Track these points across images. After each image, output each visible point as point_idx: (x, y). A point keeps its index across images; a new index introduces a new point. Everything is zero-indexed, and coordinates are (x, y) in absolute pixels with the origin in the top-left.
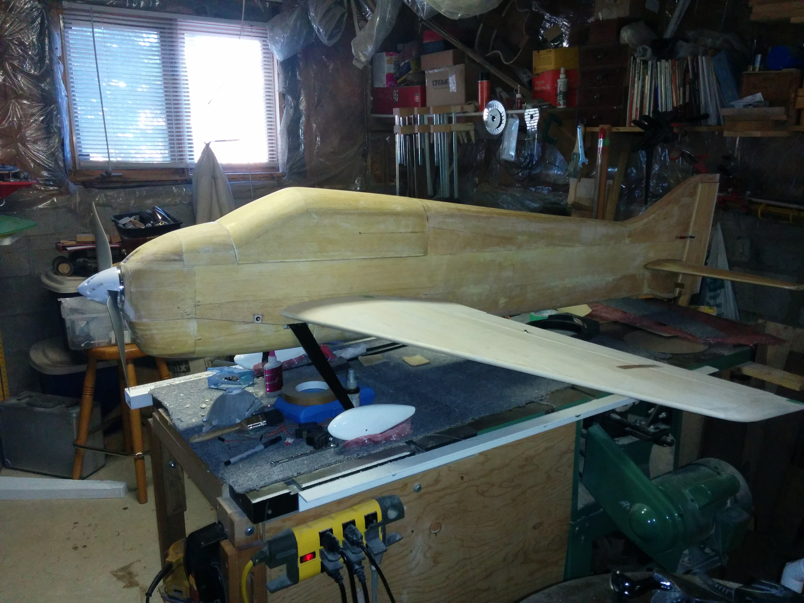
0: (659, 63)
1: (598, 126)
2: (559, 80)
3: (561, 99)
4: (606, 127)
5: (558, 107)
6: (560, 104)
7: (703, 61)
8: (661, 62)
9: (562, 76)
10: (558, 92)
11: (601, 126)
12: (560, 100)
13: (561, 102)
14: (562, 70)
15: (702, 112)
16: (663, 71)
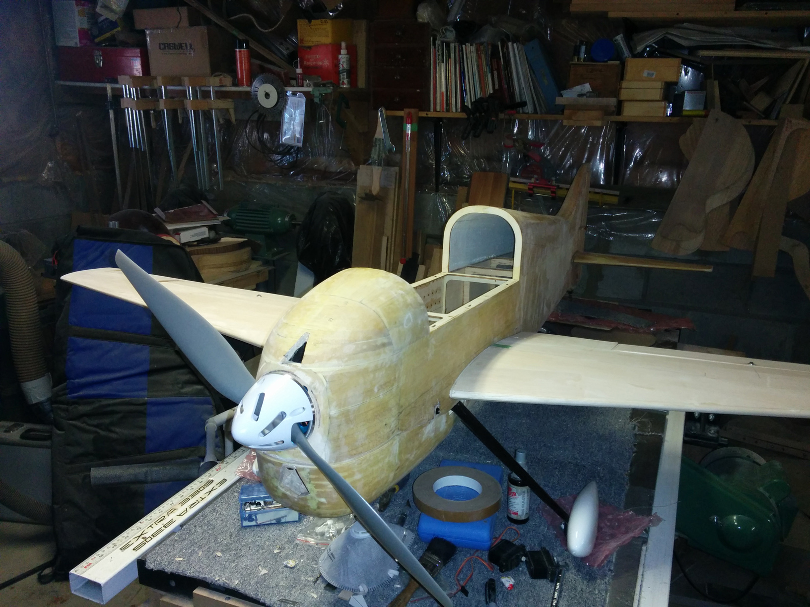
0: (464, 46)
1: (403, 110)
2: (340, 56)
3: (345, 77)
4: (413, 111)
5: (342, 86)
6: (343, 83)
7: (513, 49)
8: (466, 45)
9: (343, 51)
10: (341, 69)
11: (407, 110)
12: (344, 79)
13: (346, 81)
14: (343, 45)
15: (518, 100)
16: (469, 55)
